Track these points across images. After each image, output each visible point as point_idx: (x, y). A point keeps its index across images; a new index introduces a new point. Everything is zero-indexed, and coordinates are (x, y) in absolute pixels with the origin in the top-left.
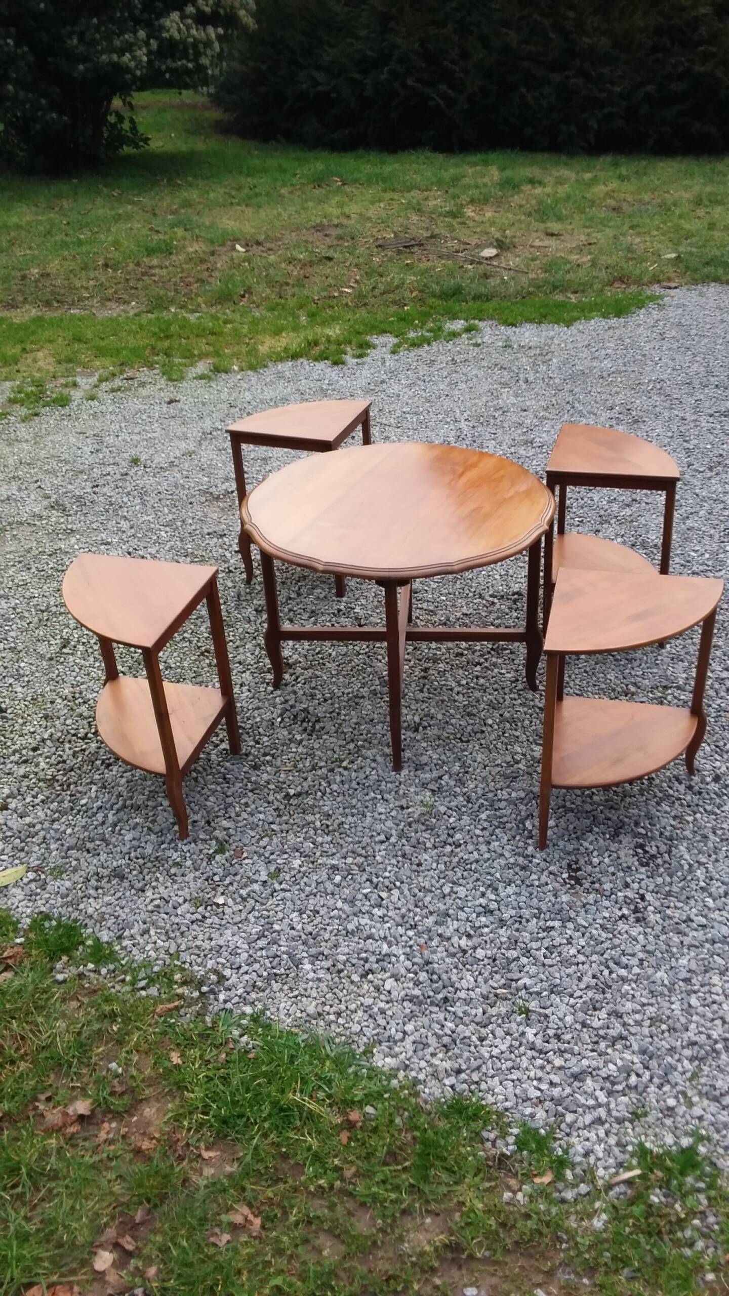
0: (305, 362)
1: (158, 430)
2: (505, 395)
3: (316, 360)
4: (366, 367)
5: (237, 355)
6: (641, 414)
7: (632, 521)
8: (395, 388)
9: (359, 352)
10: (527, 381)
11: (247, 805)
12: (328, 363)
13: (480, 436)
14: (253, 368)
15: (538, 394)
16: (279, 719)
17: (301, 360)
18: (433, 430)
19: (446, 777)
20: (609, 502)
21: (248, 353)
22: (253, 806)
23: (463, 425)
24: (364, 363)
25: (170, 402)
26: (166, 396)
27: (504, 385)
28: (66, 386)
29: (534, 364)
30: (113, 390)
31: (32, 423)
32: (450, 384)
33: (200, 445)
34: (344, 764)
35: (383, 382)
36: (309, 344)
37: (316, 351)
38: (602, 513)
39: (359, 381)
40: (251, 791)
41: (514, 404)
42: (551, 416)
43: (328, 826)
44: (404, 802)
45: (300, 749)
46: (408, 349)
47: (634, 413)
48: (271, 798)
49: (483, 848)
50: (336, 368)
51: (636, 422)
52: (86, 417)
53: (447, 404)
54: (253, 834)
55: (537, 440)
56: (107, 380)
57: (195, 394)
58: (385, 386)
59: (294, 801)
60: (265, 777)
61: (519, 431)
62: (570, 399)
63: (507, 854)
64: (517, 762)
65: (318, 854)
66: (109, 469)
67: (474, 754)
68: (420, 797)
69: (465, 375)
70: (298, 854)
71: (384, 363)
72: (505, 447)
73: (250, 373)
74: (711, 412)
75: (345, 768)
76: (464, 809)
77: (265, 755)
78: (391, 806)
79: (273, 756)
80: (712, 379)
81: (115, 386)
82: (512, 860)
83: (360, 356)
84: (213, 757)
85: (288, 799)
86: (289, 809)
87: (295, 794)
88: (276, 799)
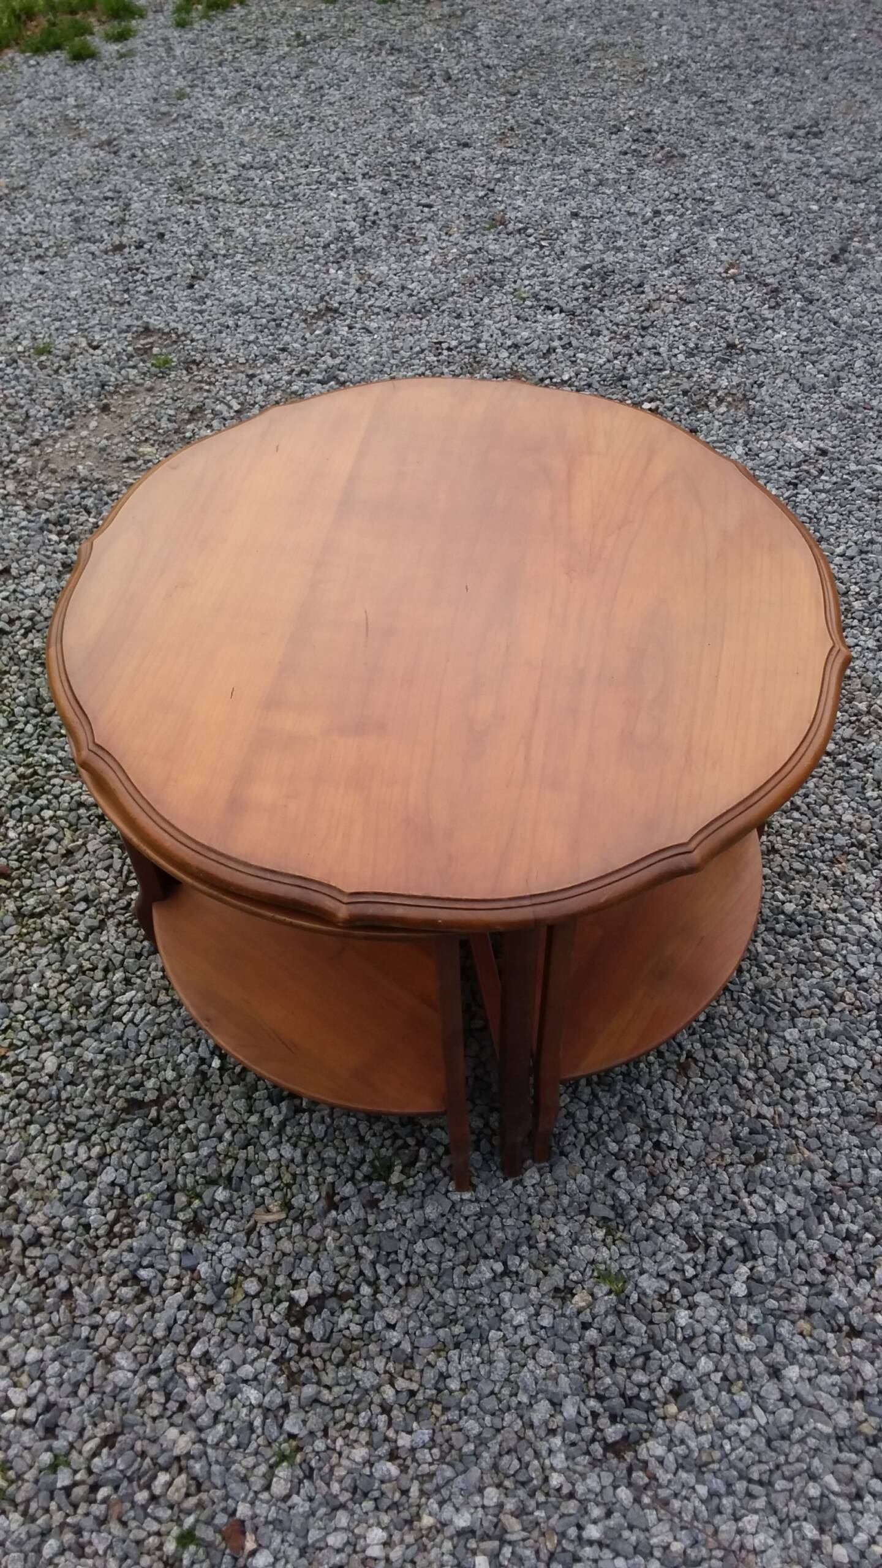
0: (19, 59)
2: (417, 112)
3: (37, 51)
4: (137, 59)
6: (673, 139)
7: (745, 398)
8: (209, 109)
9: (114, 27)
10: (448, 78)
11: (207, 1360)
12: (63, 55)
13: (403, 213)
15: (477, 106)
16: (216, 1063)
17: (10, 53)
18: (309, 206)
19: (621, 1173)
20: (690, 354)
22: (224, 1366)
23: (363, 187)
24: (131, 53)
27: (411, 88)
29: (450, 39)
32: (308, 92)
34: (395, 1178)
35: (181, 95)
36: (18, 18)
37: (34, 30)
38: (686, 385)
39: (134, 95)
40: (209, 1308)
41: (440, 131)
42: (513, 155)
43: (412, 1394)
44: (557, 1278)
45: (287, 1151)
46: (205, 16)
47: (659, 137)
48: (260, 1331)
49: (771, 1390)
50: (81, 67)
51: (669, 157)
53: (319, 140)
54: (250, 1461)
55: (511, 214)
58: (187, 104)
59: (316, 1326)
60: (229, 1255)
61: (471, 196)
62: (537, 114)
63: (828, 1402)
64: (747, 1095)
65: (414, 1491)
67: (657, 1087)
68: (584, 1252)
69: (331, 68)
70: (368, 1505)
71: (170, 50)
72: (456, 236)
74: (789, 128)
75: (400, 1188)
76: (690, 1272)
77: (210, 1182)
78: (534, 1294)
79: (229, 1181)
80: (764, 55)
82: (842, 1419)
83: (122, 37)
84: (93, 1216)
85: (299, 1322)
86: (309, 1354)
87: (311, 1300)
88: (271, 1325)
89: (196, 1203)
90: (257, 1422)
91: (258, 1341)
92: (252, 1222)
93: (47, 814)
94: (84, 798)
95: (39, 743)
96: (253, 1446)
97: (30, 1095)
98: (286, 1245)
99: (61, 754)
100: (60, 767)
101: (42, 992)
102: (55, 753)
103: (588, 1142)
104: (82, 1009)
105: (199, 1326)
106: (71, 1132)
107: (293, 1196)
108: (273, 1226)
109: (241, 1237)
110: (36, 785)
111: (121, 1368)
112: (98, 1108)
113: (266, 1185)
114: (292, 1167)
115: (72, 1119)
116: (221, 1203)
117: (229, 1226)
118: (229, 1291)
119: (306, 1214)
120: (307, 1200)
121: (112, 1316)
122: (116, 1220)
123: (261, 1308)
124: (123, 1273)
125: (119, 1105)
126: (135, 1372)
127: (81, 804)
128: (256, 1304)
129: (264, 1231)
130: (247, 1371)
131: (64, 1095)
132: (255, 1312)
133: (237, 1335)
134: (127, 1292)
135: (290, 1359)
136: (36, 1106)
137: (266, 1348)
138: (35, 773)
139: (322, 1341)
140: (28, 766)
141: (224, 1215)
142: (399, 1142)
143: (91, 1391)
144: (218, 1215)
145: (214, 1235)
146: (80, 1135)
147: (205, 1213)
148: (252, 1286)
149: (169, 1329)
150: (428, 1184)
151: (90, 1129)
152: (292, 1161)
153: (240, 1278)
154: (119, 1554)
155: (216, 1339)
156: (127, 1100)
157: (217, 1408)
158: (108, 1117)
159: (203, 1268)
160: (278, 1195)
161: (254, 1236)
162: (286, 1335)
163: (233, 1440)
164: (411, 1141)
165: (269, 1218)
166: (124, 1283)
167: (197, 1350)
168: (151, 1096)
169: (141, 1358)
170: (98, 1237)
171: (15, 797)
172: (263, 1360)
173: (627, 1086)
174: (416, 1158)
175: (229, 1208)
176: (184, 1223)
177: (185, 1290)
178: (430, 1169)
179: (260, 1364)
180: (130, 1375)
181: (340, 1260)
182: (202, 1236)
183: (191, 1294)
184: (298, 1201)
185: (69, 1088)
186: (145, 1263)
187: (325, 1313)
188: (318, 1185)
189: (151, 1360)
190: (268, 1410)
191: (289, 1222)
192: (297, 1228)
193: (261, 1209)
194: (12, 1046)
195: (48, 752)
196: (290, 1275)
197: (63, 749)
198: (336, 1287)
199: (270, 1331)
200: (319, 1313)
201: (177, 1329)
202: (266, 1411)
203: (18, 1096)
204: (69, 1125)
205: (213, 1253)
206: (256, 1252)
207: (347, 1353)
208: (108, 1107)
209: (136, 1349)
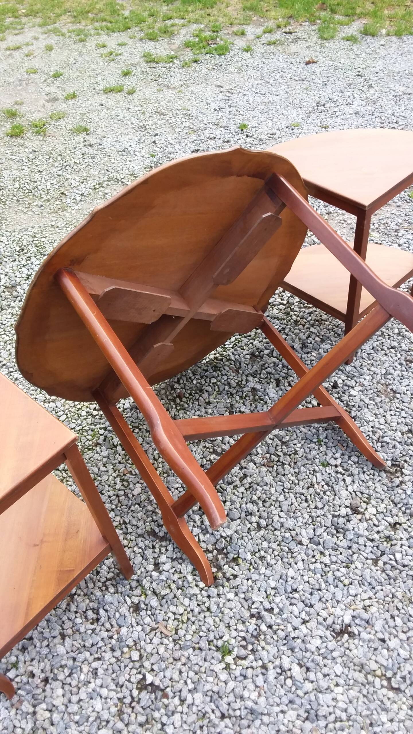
1: (282, 93)
5: (391, 18)
11: (95, 672)
14: (398, 34)
21: (403, 17)
22: (98, 681)
25: (308, 63)
26: (308, 54)
28: (235, 34)
30: (270, 44)
31: (189, 70)
33: (308, 117)
34: (229, 659)
40: (113, 650)
52: (232, 70)
56: (270, 32)
57: (334, 57)
59: (145, 698)
60: (137, 633)
66: (218, 132)
73: (394, 39)
75: (227, 666)
77: (154, 593)
79: (161, 599)
81: (273, 40)
85: (140, 690)
86: (133, 708)
87: (152, 684)
88: (129, 681)
89: (143, 598)
90: (91, 719)
91: (118, 683)
92: (156, 626)
93: (214, 380)
94: (232, 382)
95: (232, 348)
96: (82, 728)
97: (121, 498)
98: (162, 650)
99: (237, 357)
100: (233, 363)
101: (157, 457)
102: (235, 355)
103: (335, 721)
104: (165, 475)
105: (103, 654)
106: (123, 526)
107: (181, 628)
108: (163, 636)
109: (148, 629)
110: (218, 365)
111: (64, 646)
112: (139, 524)
113: (174, 614)
114: (190, 615)
115: (127, 521)
116: (151, 607)
117: (147, 620)
118: (126, 649)
119: (180, 642)
120: (185, 636)
121: (79, 621)
122: (110, 579)
123: (131, 669)
124: (95, 605)
125: (148, 528)
126: (67, 653)
127: (229, 384)
128: (131, 665)
129: (158, 634)
130: (104, 692)
131: (132, 508)
132: (127, 668)
133: (113, 672)
134: (91, 615)
135: (124, 703)
136: (120, 505)
137: (119, 689)
138: (222, 360)
139: (142, 707)
140: (221, 355)
141: (149, 613)
142: (244, 643)
143: (48, 646)
144: (147, 610)
145: (139, 618)
146: (125, 530)
147: (142, 606)
148: (135, 656)
149: (93, 645)
150: (241, 675)
151: (130, 530)
152: (192, 611)
153: (134, 647)
154: (5, 724)
155: (105, 667)
156: (151, 529)
157: (82, 698)
158: (139, 531)
159: (124, 630)
160: (176, 623)
161: (153, 633)
162: (131, 691)
163: (77, 718)
164: (250, 647)
165: (164, 630)
166: (93, 610)
167: (95, 665)
168: (161, 534)
169: (74, 649)
170: (99, 581)
171: (207, 366)
172: (114, 693)
173: (379, 710)
174: (245, 658)
175: (153, 610)
176: (132, 602)
177: (110, 634)
178: (247, 668)
179: (113, 694)
180: (65, 652)
181: (176, 676)
182: (135, 615)
183: (111, 638)
184: (181, 632)
185: (137, 506)
186: (105, 608)
187: (153, 696)
188: (194, 632)
189: (77, 652)
190: (99, 718)
191: (171, 639)
192: (171, 645)
193: (165, 623)
194: (131, 473)
195: (233, 353)
196: (152, 664)
197: (239, 355)
198: (166, 688)
199: (127, 683)
200: (151, 693)
201: (95, 648)
202: (98, 717)
203: (118, 496)
204: (125, 523)
205: (132, 627)
206: (149, 641)
207: (147, 722)
208: (144, 526)
209: (75, 643)
